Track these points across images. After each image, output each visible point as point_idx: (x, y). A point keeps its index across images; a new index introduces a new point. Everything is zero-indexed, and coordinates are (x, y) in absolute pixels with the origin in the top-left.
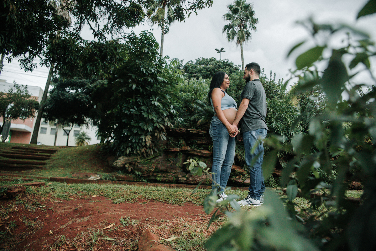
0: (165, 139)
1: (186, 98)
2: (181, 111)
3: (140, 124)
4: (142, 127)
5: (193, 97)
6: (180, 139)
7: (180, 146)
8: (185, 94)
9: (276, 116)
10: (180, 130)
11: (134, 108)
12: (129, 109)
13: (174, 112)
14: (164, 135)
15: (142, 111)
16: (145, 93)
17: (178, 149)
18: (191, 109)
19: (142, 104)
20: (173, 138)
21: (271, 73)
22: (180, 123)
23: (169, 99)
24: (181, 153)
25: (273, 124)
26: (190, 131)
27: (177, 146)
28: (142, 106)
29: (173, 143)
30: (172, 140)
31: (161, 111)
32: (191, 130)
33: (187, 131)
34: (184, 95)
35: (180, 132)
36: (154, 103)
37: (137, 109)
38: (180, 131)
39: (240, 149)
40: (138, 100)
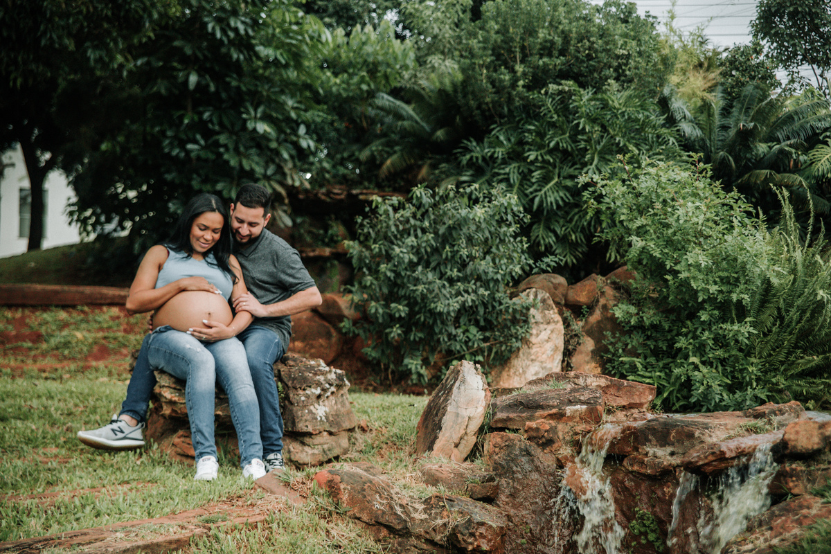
0: (289, 222)
1: (342, 91)
2: (328, 133)
3: (219, 186)
4: (225, 193)
5: (364, 87)
6: (331, 219)
7: (333, 242)
8: (338, 81)
9: (602, 144)
10: (328, 194)
11: (195, 142)
12: (182, 145)
13: (309, 147)
14: (285, 212)
15: (222, 150)
16: (224, 95)
17: (327, 251)
18: (361, 121)
19: (217, 128)
20: (307, 220)
22: (328, 172)
23: (293, 108)
24: (336, 262)
25: (589, 167)
26: (357, 195)
27: (323, 241)
28: (218, 133)
29: (310, 232)
30: (306, 226)
31: (274, 145)
32: (361, 194)
33: (350, 196)
34: (336, 83)
35: (328, 200)
36: (253, 125)
37: (206, 142)
38: (331, 198)
40: (206, 115)
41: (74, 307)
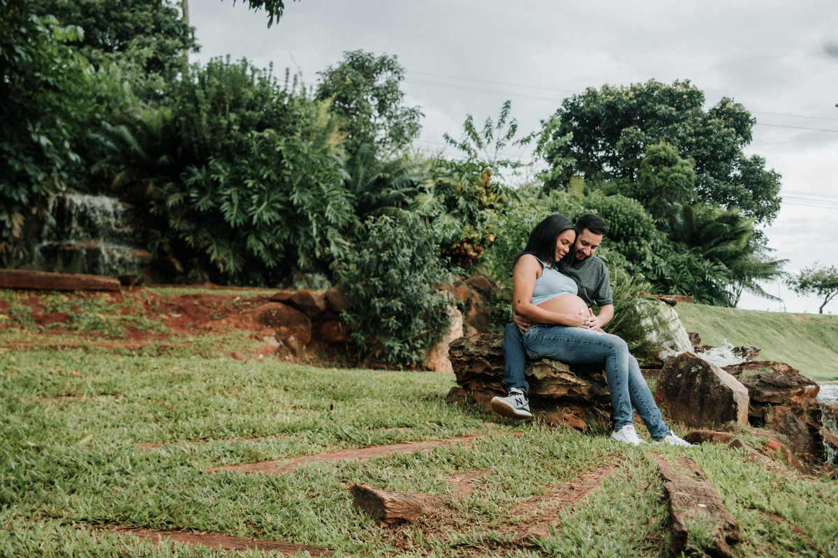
21: (288, 74)
36: (37, 138)
39: (221, 248)
41: (72, 291)
